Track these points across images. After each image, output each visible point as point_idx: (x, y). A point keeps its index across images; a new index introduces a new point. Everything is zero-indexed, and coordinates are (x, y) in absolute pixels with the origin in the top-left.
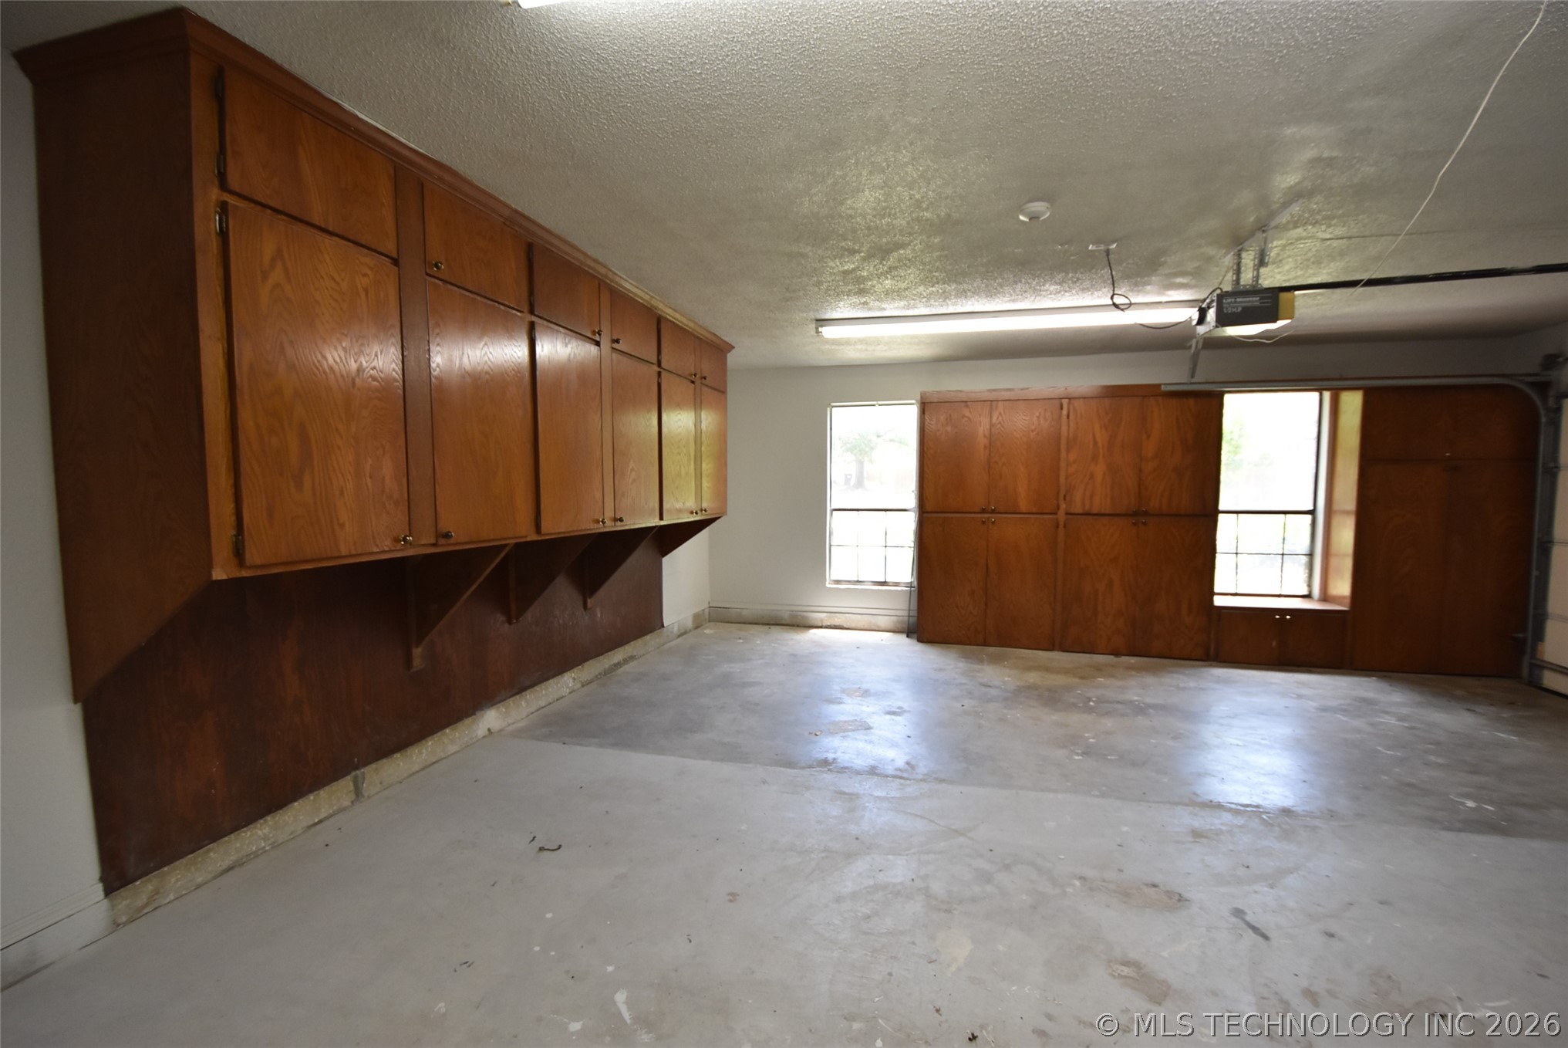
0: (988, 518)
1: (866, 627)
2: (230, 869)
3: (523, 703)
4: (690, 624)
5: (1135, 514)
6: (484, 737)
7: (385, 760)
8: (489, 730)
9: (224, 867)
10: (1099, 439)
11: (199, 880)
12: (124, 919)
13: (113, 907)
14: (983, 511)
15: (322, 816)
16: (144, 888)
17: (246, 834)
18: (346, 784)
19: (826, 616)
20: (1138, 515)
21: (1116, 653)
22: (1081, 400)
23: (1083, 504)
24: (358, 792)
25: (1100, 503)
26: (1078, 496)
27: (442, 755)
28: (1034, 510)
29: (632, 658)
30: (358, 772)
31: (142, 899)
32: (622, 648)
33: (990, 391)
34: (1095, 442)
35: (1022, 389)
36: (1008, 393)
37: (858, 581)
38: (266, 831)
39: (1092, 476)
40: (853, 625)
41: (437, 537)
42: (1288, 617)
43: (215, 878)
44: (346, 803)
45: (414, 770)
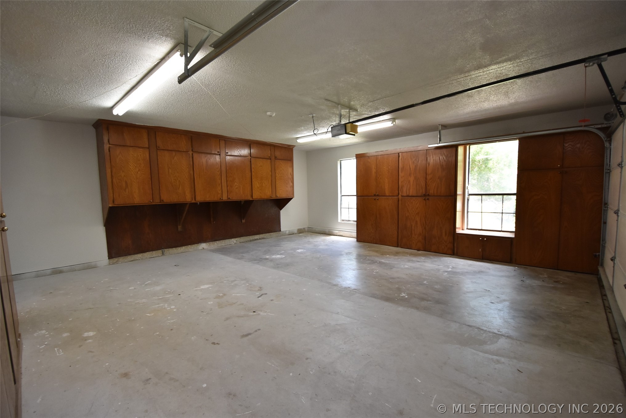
0: (376, 198)
1: (349, 236)
2: (132, 261)
3: (216, 244)
4: (296, 231)
5: (425, 195)
6: (201, 249)
7: (170, 249)
8: (203, 248)
9: (131, 260)
10: (411, 167)
11: (126, 261)
12: (111, 264)
13: (109, 261)
14: (375, 195)
15: (154, 256)
16: (115, 260)
17: (136, 255)
18: (160, 251)
19: (338, 232)
20: (426, 196)
21: (418, 250)
22: (405, 153)
23: (407, 193)
24: (163, 254)
25: (412, 192)
26: (405, 189)
27: (187, 251)
28: (391, 195)
29: (263, 238)
30: (163, 250)
31: (115, 261)
32: (259, 235)
33: (376, 152)
34: (410, 168)
35: (386, 151)
36: (381, 152)
37: (349, 220)
38: (140, 256)
39: (409, 182)
40: (345, 235)
41: (160, 201)
42: (485, 239)
43: (129, 262)
44: (160, 255)
45: (179, 252)
